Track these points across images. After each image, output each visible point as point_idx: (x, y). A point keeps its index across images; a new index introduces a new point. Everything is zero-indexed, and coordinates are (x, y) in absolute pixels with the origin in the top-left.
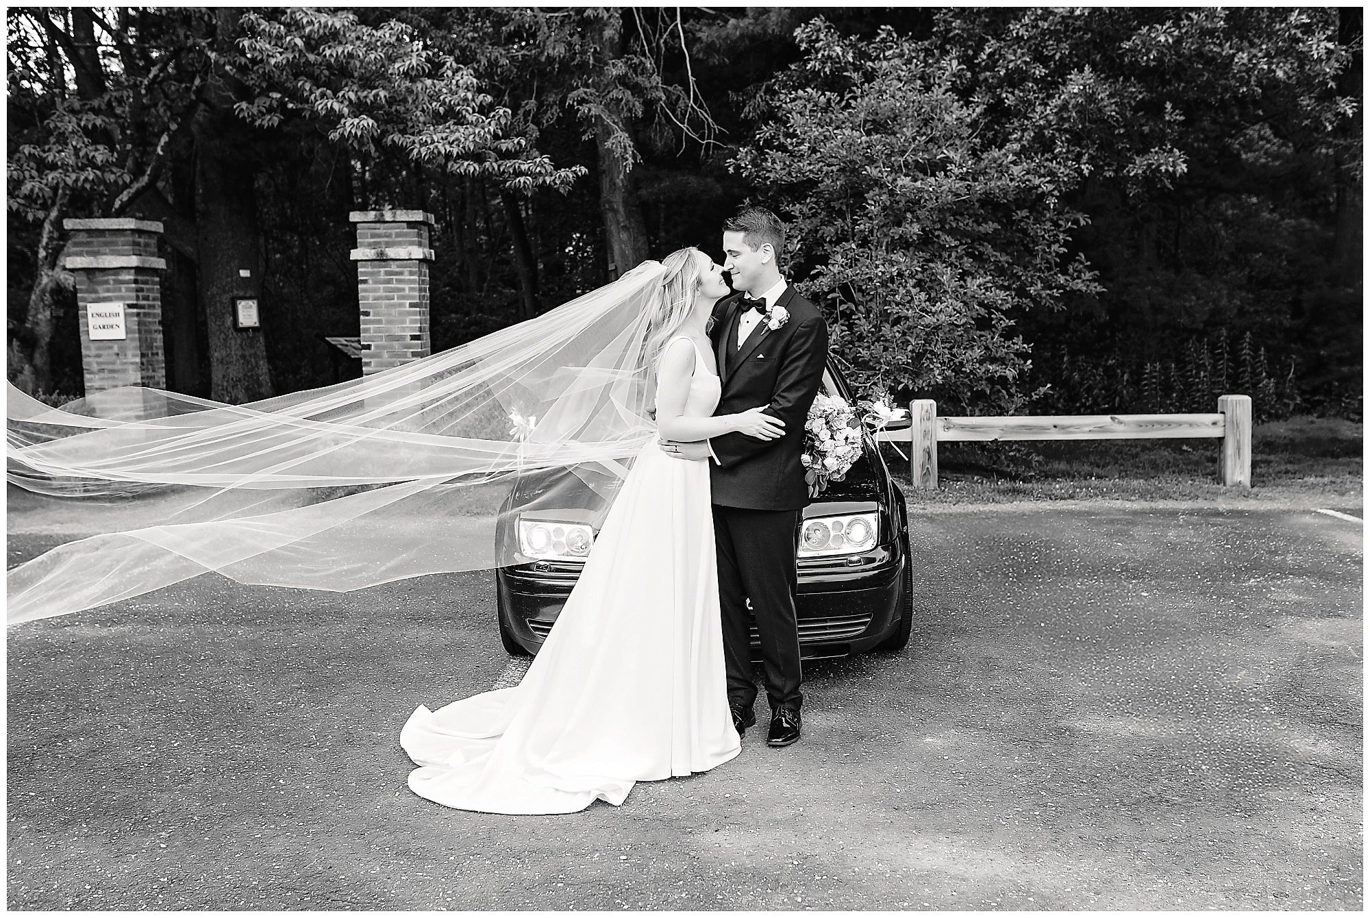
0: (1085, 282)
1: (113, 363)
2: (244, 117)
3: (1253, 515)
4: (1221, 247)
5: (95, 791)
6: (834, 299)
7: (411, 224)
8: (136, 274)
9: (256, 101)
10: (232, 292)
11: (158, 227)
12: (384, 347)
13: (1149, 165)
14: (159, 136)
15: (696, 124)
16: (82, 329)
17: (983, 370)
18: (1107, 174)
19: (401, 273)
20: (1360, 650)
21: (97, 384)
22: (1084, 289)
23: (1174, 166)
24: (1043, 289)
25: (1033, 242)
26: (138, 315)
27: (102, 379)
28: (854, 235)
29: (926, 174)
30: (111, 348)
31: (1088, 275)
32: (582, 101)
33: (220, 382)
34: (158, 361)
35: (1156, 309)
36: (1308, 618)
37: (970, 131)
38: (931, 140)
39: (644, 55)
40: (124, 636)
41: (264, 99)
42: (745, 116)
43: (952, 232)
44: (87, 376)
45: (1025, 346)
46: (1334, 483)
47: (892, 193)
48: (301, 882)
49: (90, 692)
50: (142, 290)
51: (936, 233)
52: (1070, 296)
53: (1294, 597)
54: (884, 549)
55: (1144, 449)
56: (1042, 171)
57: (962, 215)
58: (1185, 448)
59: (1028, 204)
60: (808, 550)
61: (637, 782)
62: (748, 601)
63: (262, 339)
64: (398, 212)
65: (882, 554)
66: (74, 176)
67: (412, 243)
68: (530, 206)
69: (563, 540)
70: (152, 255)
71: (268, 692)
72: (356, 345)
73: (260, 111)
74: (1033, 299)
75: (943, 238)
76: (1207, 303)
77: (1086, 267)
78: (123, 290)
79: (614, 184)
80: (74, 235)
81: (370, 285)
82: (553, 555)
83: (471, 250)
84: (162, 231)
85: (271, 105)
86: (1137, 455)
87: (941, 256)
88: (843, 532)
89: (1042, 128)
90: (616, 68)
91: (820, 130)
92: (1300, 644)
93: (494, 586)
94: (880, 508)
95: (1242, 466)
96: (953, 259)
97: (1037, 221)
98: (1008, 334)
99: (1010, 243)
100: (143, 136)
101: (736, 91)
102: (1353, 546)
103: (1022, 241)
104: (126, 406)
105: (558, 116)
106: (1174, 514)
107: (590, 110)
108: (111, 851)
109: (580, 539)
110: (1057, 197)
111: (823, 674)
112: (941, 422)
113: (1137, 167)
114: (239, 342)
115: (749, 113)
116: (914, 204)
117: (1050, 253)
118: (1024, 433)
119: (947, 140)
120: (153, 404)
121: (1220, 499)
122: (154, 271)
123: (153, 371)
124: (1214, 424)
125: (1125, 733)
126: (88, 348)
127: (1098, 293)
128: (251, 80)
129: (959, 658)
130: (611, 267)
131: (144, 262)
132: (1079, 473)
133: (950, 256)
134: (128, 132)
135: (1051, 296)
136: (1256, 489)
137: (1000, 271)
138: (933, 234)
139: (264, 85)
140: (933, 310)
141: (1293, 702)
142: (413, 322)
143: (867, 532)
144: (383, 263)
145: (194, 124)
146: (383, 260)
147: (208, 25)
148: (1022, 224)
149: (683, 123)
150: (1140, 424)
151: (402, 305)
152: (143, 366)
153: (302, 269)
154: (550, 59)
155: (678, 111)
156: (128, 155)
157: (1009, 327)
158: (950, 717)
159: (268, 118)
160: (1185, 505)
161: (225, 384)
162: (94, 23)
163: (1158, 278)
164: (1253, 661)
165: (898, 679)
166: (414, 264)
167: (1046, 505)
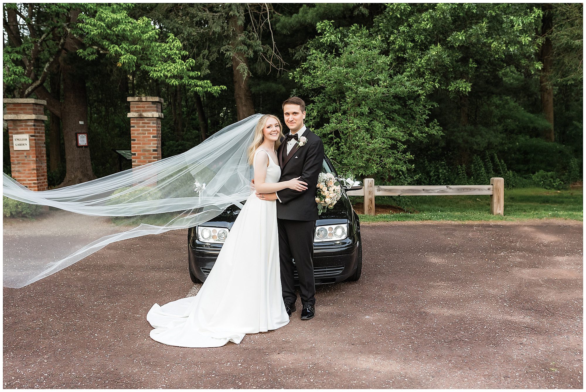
0: (436, 131)
1: (24, 160)
2: (81, 56)
3: (504, 227)
4: (494, 116)
5: (16, 339)
6: (331, 137)
7: (153, 103)
8: (34, 122)
9: (87, 49)
10: (76, 130)
11: (44, 102)
12: (141, 154)
14: (44, 63)
15: (276, 61)
16: (10, 145)
17: (394, 167)
18: (442, 88)
19: (149, 123)
21: (17, 169)
22: (436, 133)
24: (419, 133)
25: (415, 114)
26: (35, 140)
27: (19, 167)
28: (340, 110)
29: (370, 85)
30: (23, 154)
31: (437, 128)
32: (227, 50)
33: (70, 169)
34: (43, 160)
36: (524, 268)
37: (389, 67)
38: (372, 71)
39: (254, 32)
41: (90, 49)
42: (295, 58)
43: (381, 109)
44: (12, 166)
45: (411, 156)
46: (537, 214)
47: (356, 93)
48: (104, 375)
49: (13, 298)
50: (37, 129)
51: (375, 109)
52: (430, 136)
53: (519, 260)
54: (350, 239)
55: (461, 200)
57: (385, 101)
58: (478, 199)
59: (413, 98)
60: (319, 239)
61: (246, 334)
62: (293, 260)
63: (88, 151)
64: (148, 97)
65: (349, 241)
66: (7, 79)
67: (154, 111)
69: (216, 234)
70: (42, 114)
71: (91, 298)
72: (129, 153)
73: (88, 54)
74: (415, 138)
75: (377, 111)
77: (437, 125)
78: (29, 129)
79: (240, 87)
80: (8, 105)
81: (136, 128)
82: (212, 241)
83: (179, 114)
84: (46, 104)
85: (93, 51)
86: (458, 202)
87: (376, 119)
88: (333, 231)
89: (419, 68)
90: (241, 37)
92: (520, 278)
93: (187, 255)
94: (348, 222)
95: (500, 207)
97: (417, 105)
98: (404, 152)
99: (405, 114)
100: (38, 63)
101: (292, 48)
102: (544, 239)
103: (410, 113)
105: (217, 57)
106: (472, 226)
107: (230, 54)
108: (23, 363)
109: (223, 234)
110: (425, 96)
111: (325, 291)
112: (376, 188)
114: (78, 152)
115: (297, 57)
116: (366, 97)
117: (422, 118)
118: (410, 192)
119: (379, 71)
120: (41, 178)
121: (491, 220)
122: (43, 121)
123: (41, 164)
124: (489, 189)
125: (447, 314)
126: (13, 154)
127: (441, 136)
128: (85, 41)
129: (381, 284)
131: (38, 117)
132: (434, 210)
133: (380, 119)
134: (32, 62)
135: (422, 136)
136: (505, 217)
137: (401, 125)
138: (373, 110)
139: (90, 43)
140: (373, 142)
141: (516, 301)
142: (154, 144)
143: (343, 232)
144: (141, 119)
145: (60, 59)
146: (141, 118)
147: (67, 17)
148: (411, 106)
149: (270, 61)
150: (458, 189)
151: (149, 137)
152: (37, 162)
153: (106, 121)
154: (214, 33)
155: (268, 55)
156: (31, 72)
157: (404, 149)
158: (377, 308)
159: (91, 56)
160: (476, 223)
161: (72, 170)
162: (17, 15)
163: (467, 129)
164: (501, 285)
165: (356, 293)
166: (155, 120)
167: (419, 223)
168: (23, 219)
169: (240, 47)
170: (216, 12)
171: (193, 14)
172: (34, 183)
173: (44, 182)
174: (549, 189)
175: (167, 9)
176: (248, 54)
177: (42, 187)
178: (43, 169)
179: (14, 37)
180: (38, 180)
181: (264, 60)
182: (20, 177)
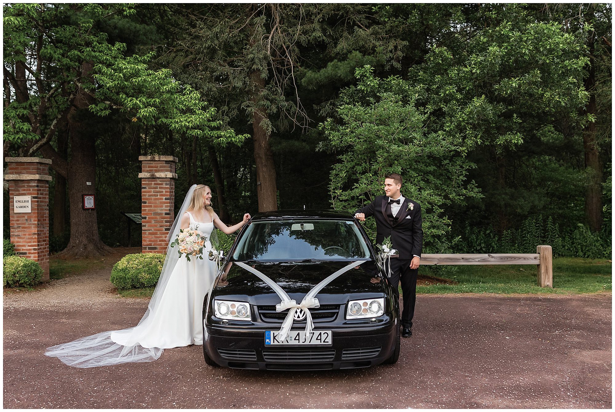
0: (475, 193)
1: (24, 224)
2: (93, 111)
3: (555, 300)
4: (533, 178)
6: (361, 199)
7: (167, 162)
8: (38, 183)
9: (99, 105)
10: (82, 192)
11: (49, 161)
12: (153, 218)
13: (506, 140)
14: (52, 120)
15: (300, 119)
16: (11, 208)
17: (430, 232)
18: (486, 143)
19: (162, 184)
20: (610, 366)
21: (16, 234)
22: (475, 196)
23: (518, 140)
24: (456, 196)
25: (451, 175)
26: (38, 201)
27: (19, 231)
28: (370, 170)
29: (403, 143)
30: (24, 217)
31: (476, 190)
32: (248, 106)
33: (74, 234)
34: (46, 223)
35: (507, 205)
36: (584, 350)
37: (423, 125)
38: (405, 129)
39: (277, 87)
40: (21, 355)
41: (103, 104)
42: (321, 115)
43: (415, 170)
44: (12, 230)
45: (449, 221)
47: (388, 152)
50: (40, 190)
51: (408, 170)
52: (468, 198)
53: (577, 340)
54: (387, 315)
55: (503, 269)
56: (455, 143)
57: (419, 162)
58: (521, 269)
60: (351, 315)
63: (95, 214)
64: (162, 156)
65: (386, 318)
66: (13, 137)
67: (167, 171)
68: (221, 155)
69: (235, 310)
70: (46, 174)
72: (139, 217)
73: (100, 109)
74: (452, 201)
75: (411, 172)
76: (529, 202)
77: (476, 186)
78: (31, 190)
79: (261, 146)
80: (10, 164)
81: (147, 190)
82: (230, 317)
83: (194, 175)
84: (51, 163)
85: (105, 106)
86: (500, 272)
87: (410, 180)
88: (368, 307)
89: (460, 122)
90: (264, 92)
91: (355, 123)
92: (582, 362)
94: (385, 296)
95: (548, 278)
96: (416, 182)
97: (452, 165)
98: (441, 216)
99: (441, 175)
100: (45, 119)
101: (317, 105)
103: (446, 174)
104: (29, 244)
105: (237, 113)
106: (518, 300)
107: (251, 110)
109: (243, 309)
111: (358, 375)
113: (501, 140)
114: (84, 215)
115: (322, 113)
116: (398, 157)
117: (459, 180)
118: (448, 261)
119: (412, 129)
120: (42, 243)
121: (539, 293)
122: (47, 182)
123: (43, 228)
124: (535, 258)
126: (13, 217)
127: (481, 198)
128: (97, 96)
129: (422, 368)
130: (259, 183)
131: (42, 177)
132: (474, 280)
133: (414, 180)
134: (38, 118)
135: (460, 199)
136: (555, 289)
137: (437, 188)
138: (406, 170)
139: (103, 98)
141: (581, 390)
142: (166, 207)
143: (379, 307)
144: (154, 180)
145: (69, 116)
146: (154, 178)
147: (77, 71)
148: (446, 166)
149: (294, 118)
150: (501, 258)
151: (162, 199)
152: (38, 226)
153: (116, 182)
154: (234, 88)
155: (291, 112)
156: (37, 129)
157: (441, 213)
158: (419, 397)
159: (104, 112)
160: (523, 296)
161: (77, 234)
162: (26, 70)
163: (507, 191)
164: (560, 371)
165: (394, 378)
166: (168, 180)
167: (459, 295)
168: (20, 288)
169: (262, 103)
170: (236, 66)
171: (213, 68)
172: (34, 249)
173: (45, 248)
174: (600, 258)
175: (184, 63)
176: (271, 110)
177: (43, 254)
178: (45, 234)
179: (21, 92)
180: (38, 245)
181: (286, 117)
182: (20, 242)
